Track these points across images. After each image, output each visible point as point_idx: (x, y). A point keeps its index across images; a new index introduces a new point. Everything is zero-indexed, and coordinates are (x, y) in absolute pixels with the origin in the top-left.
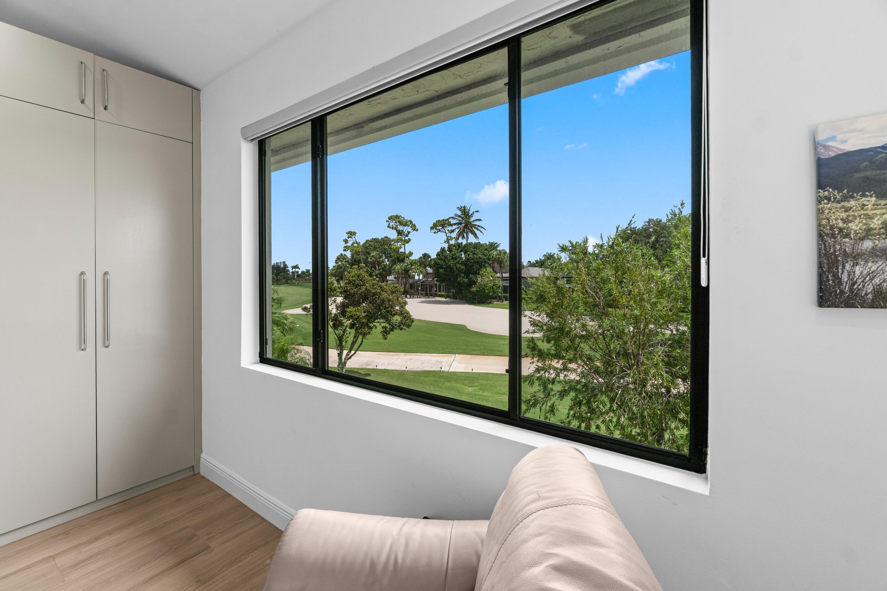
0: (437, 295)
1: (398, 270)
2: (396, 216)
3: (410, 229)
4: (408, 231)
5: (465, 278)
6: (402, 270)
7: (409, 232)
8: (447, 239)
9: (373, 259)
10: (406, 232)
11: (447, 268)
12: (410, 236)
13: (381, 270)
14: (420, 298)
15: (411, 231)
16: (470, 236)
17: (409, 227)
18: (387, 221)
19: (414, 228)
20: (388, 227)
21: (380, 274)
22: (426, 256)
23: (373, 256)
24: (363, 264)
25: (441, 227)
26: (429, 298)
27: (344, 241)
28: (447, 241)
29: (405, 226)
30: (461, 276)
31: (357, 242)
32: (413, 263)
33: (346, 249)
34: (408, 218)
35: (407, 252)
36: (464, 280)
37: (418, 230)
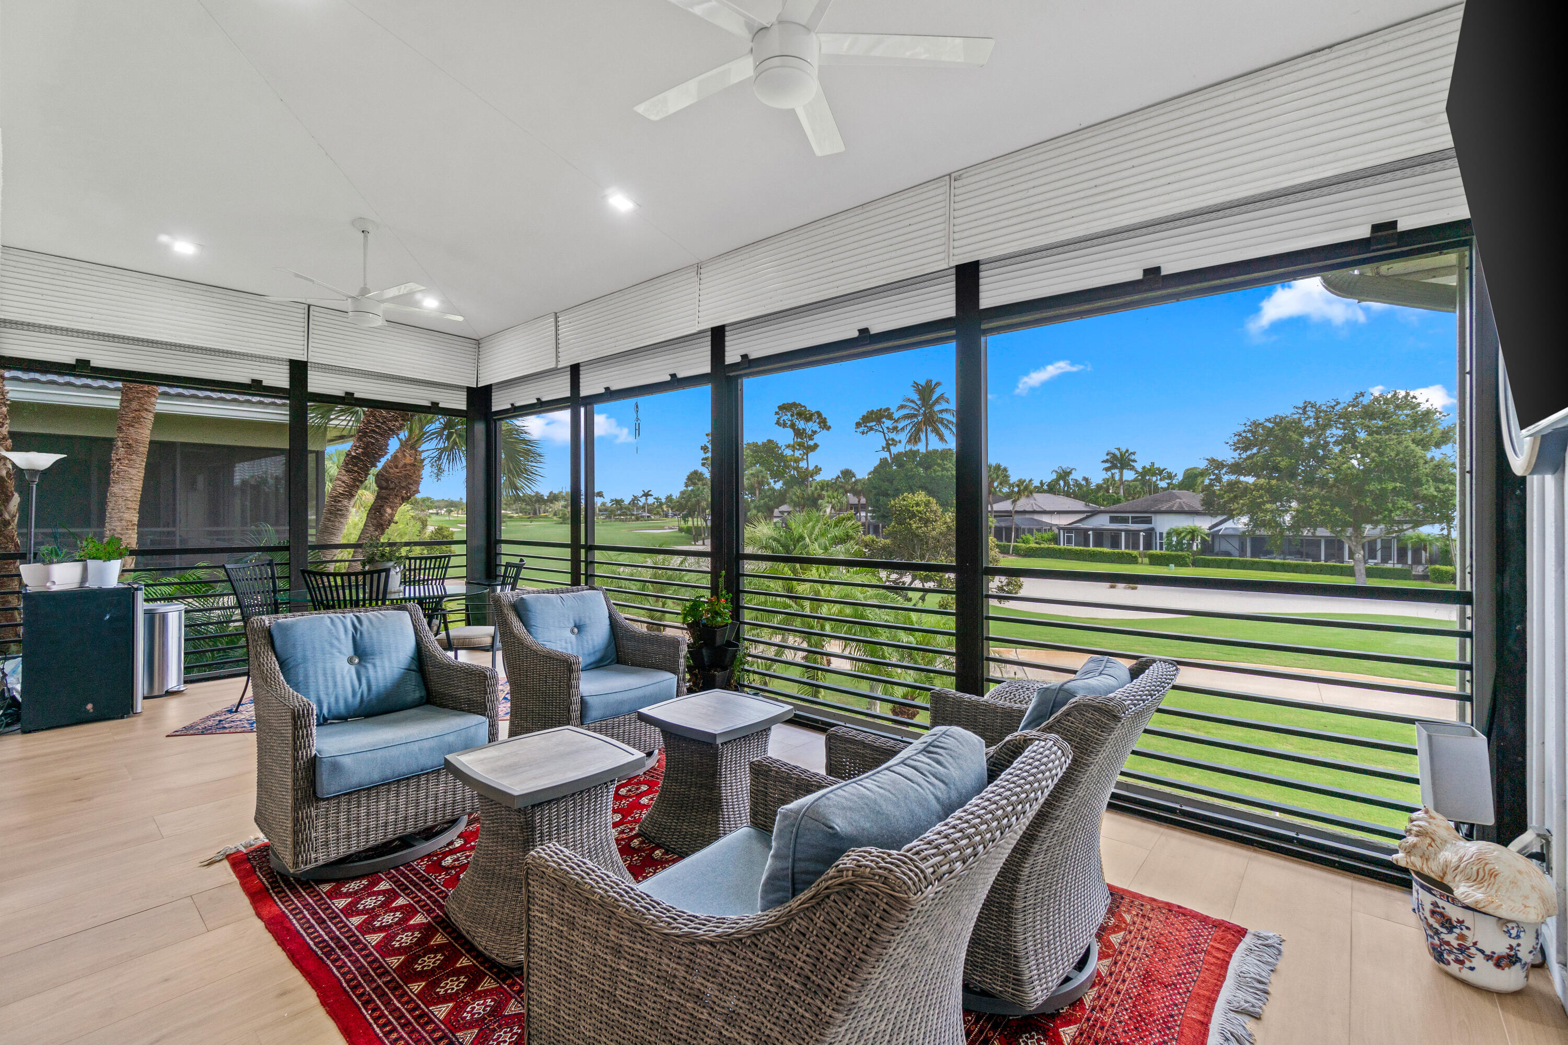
2: (791, 404)
3: (816, 427)
4: (813, 430)
7: (815, 432)
8: (888, 445)
9: (750, 479)
10: (810, 433)
12: (817, 439)
13: (765, 499)
15: (818, 430)
16: (933, 437)
17: (816, 423)
19: (824, 425)
20: (778, 423)
21: (763, 505)
22: (847, 474)
23: (752, 474)
25: (874, 423)
28: (887, 448)
29: (807, 420)
32: (824, 486)
33: (704, 462)
34: (812, 408)
35: (811, 468)
37: (830, 427)
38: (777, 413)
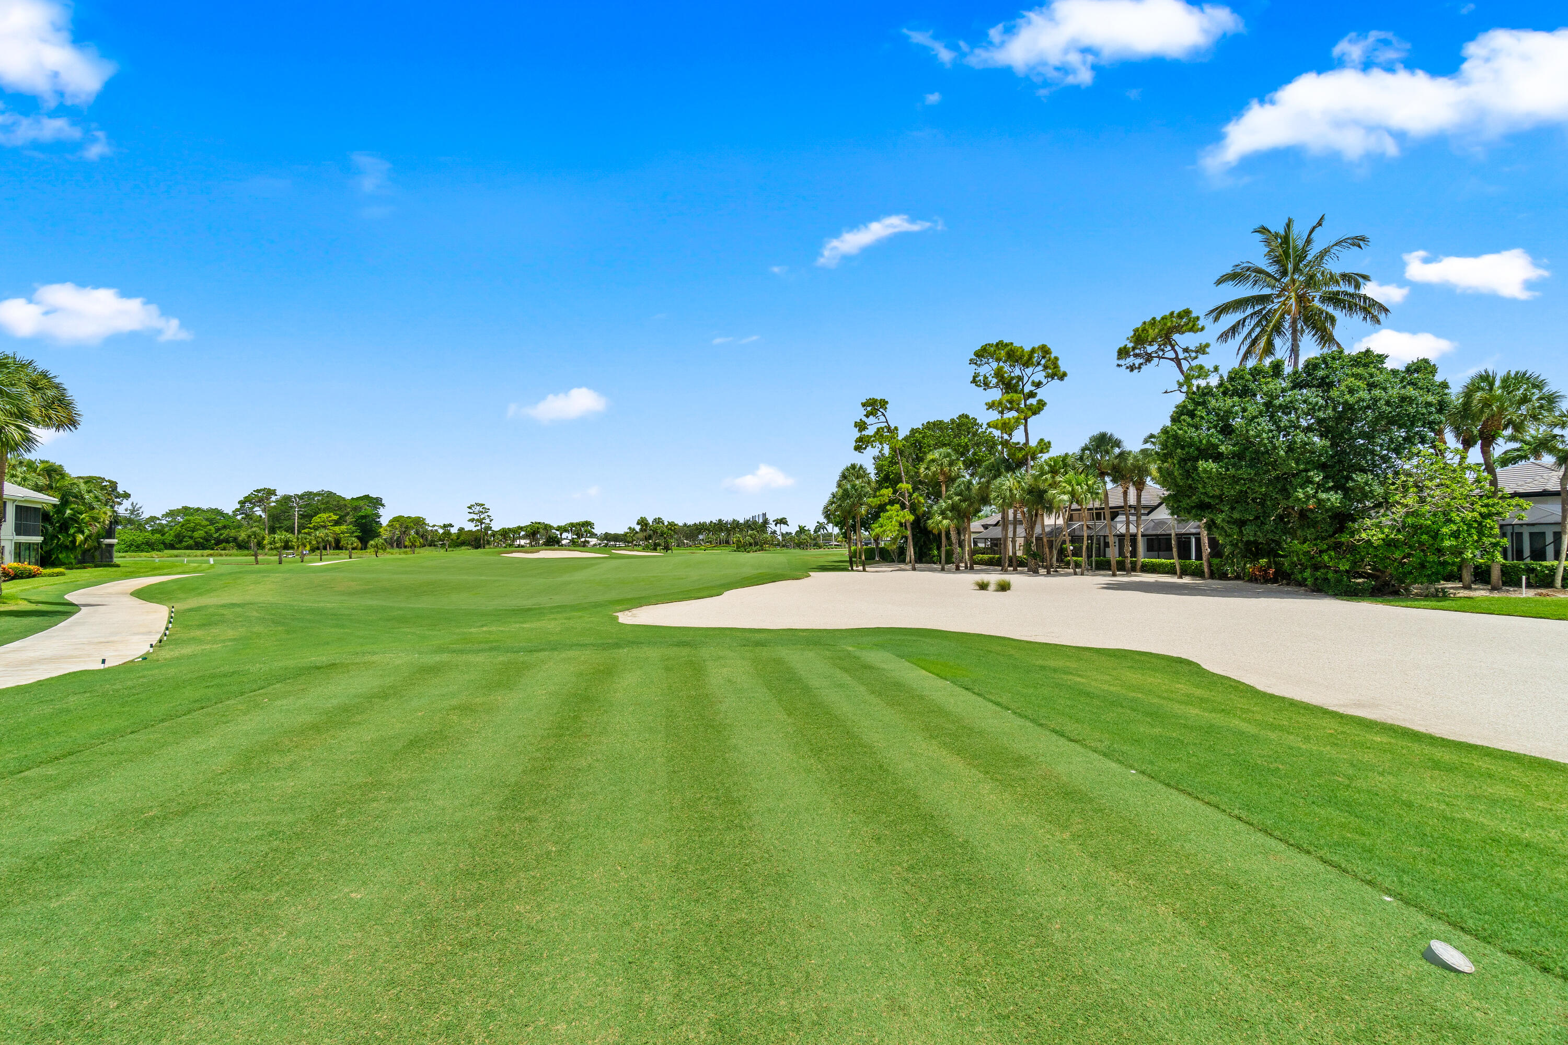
0: (1138, 567)
1: (1011, 490)
2: (997, 345)
3: (1040, 375)
4: (1033, 382)
5: (1330, 489)
6: (1023, 489)
7: (1039, 384)
9: (933, 469)
10: (1030, 384)
11: (1239, 456)
12: (1041, 393)
13: (957, 498)
14: (1082, 574)
15: (1046, 380)
17: (1040, 368)
18: (971, 360)
19: (1056, 374)
20: (974, 381)
21: (954, 508)
22: (1103, 442)
23: (933, 461)
24: (907, 483)
25: (1158, 344)
26: (1114, 575)
27: (856, 426)
28: (1186, 384)
29: (1027, 364)
30: (1309, 481)
31: (889, 428)
32: (1060, 466)
33: (861, 444)
35: (1033, 443)
36: (1323, 496)
37: (1065, 374)
38: (972, 362)
